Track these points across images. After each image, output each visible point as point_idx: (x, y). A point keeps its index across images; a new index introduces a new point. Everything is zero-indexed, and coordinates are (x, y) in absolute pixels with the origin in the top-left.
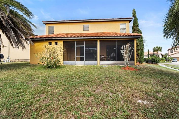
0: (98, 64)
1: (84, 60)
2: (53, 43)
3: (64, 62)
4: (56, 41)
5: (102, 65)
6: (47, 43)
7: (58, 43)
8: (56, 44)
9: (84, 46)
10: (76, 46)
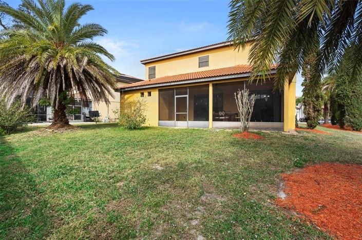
0: (210, 127)
1: (188, 119)
2: (146, 94)
3: (159, 123)
4: (149, 91)
5: (217, 128)
6: (139, 95)
7: (152, 93)
8: (150, 94)
9: (187, 96)
10: (176, 97)
